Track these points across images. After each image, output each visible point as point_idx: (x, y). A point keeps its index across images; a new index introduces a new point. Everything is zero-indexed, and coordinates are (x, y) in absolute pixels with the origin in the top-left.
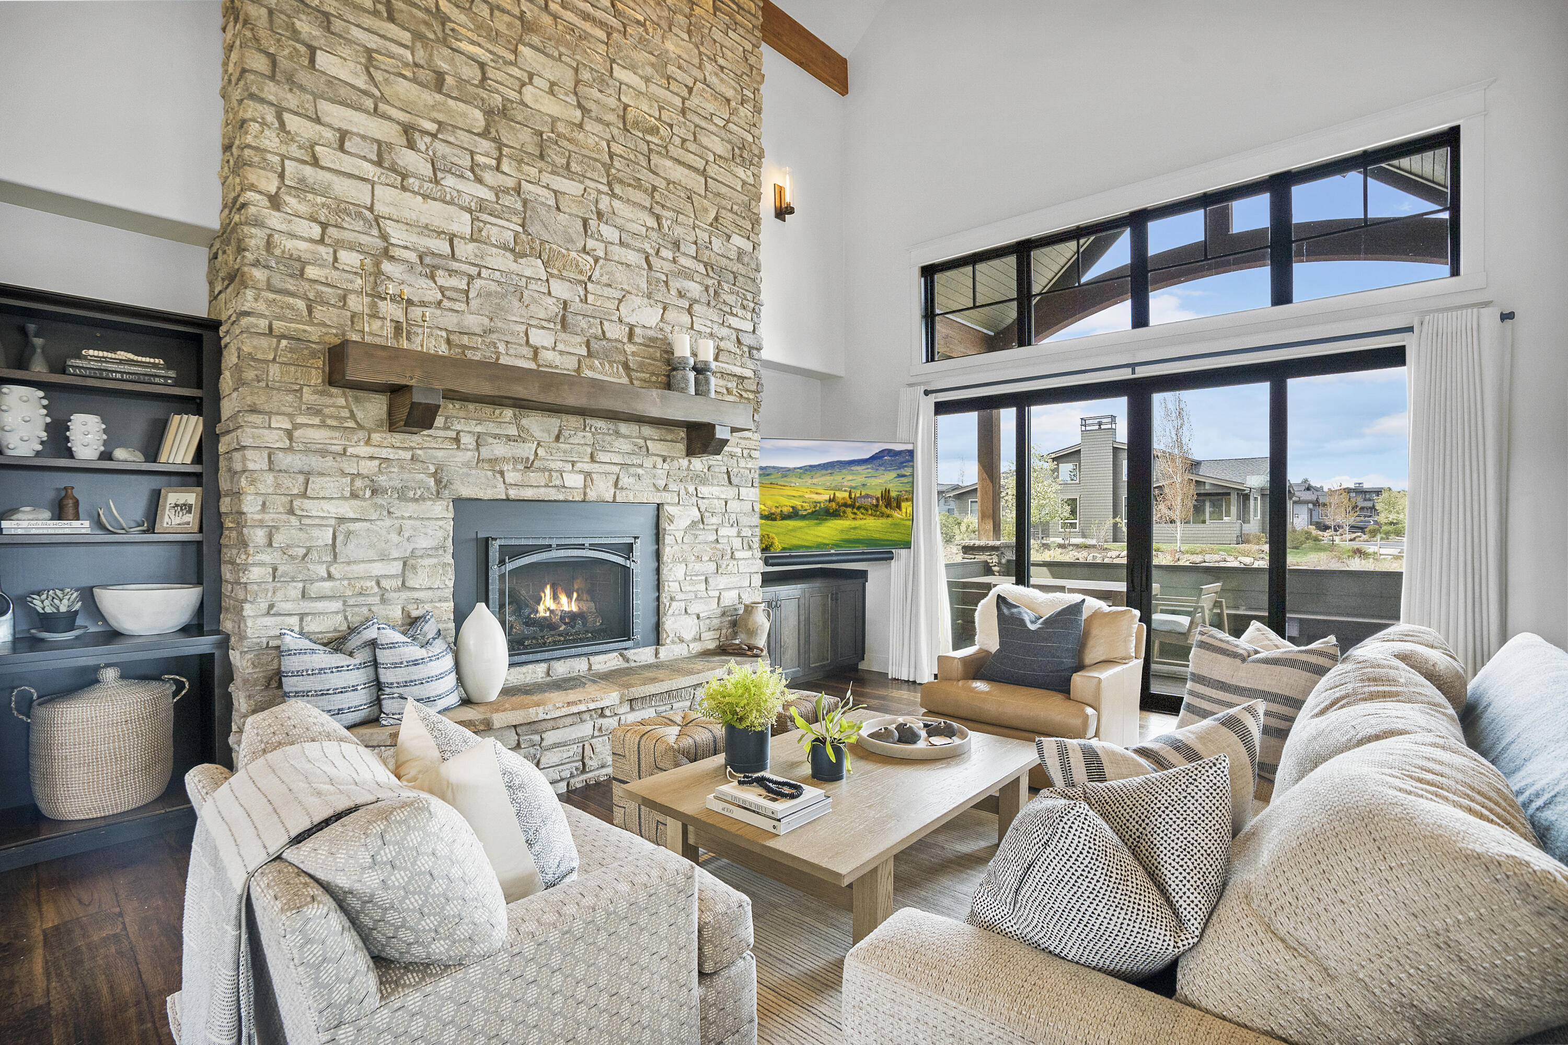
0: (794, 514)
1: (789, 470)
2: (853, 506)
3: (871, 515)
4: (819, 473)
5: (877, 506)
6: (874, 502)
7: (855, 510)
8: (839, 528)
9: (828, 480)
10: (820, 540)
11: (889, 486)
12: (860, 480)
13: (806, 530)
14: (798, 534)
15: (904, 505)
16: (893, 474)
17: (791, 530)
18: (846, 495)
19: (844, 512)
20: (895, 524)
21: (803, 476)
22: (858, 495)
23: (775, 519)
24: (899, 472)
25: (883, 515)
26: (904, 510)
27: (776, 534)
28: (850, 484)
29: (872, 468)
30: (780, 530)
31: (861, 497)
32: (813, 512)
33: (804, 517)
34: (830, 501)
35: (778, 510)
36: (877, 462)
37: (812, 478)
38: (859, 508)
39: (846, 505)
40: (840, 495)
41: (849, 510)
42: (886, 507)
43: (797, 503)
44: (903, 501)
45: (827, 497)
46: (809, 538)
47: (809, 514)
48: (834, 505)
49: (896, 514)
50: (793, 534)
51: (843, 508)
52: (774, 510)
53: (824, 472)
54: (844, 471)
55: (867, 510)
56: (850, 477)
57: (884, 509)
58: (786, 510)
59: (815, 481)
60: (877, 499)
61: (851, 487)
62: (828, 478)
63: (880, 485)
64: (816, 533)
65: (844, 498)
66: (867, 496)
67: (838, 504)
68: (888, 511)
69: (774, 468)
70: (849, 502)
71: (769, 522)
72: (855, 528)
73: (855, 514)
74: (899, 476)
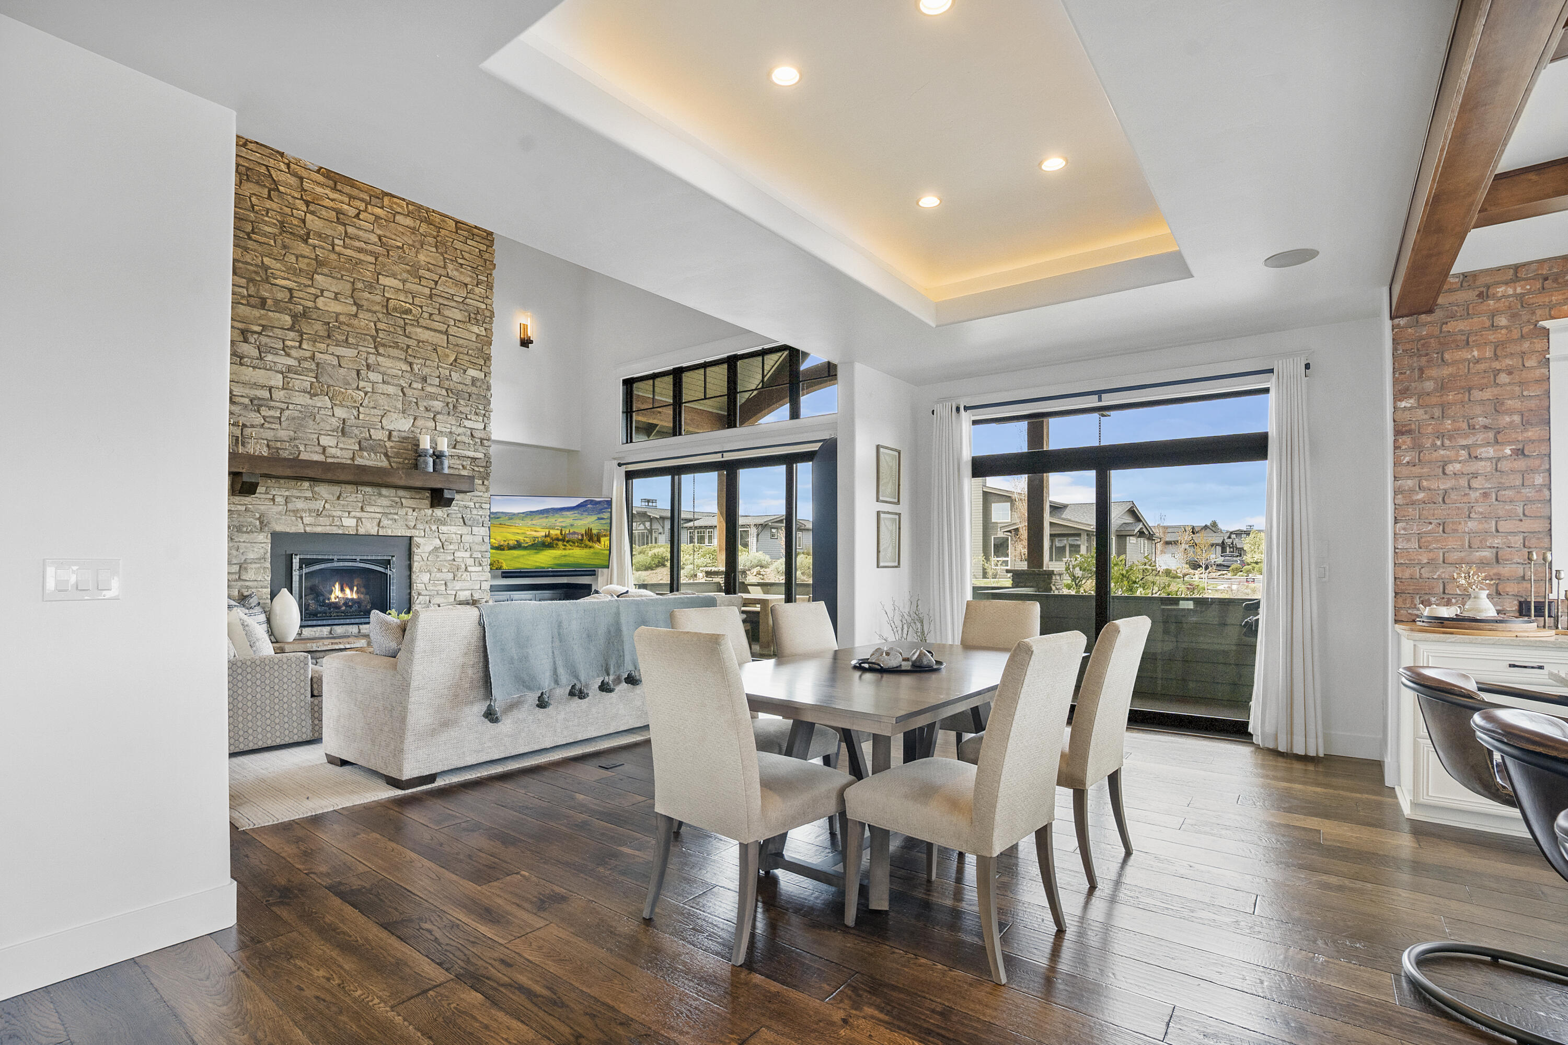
0: (518, 546)
1: (514, 514)
2: (564, 540)
3: (578, 546)
4: (537, 517)
5: (582, 540)
6: (580, 537)
7: (565, 543)
8: (553, 556)
9: (544, 521)
10: (538, 564)
11: (591, 526)
12: (568, 521)
13: (527, 557)
14: (521, 560)
15: (602, 539)
16: (594, 518)
17: (516, 557)
18: (558, 532)
19: (557, 544)
20: (595, 553)
21: (525, 519)
22: (567, 532)
23: (503, 550)
24: (599, 516)
25: (586, 546)
26: (603, 543)
27: (504, 560)
28: (561, 524)
29: (578, 513)
30: (508, 557)
31: (570, 533)
32: (533, 545)
33: (525, 548)
34: (546, 536)
35: (506, 543)
36: (582, 509)
37: (532, 520)
38: (568, 542)
39: (558, 540)
40: (554, 532)
41: (560, 543)
42: (589, 541)
43: (521, 538)
44: (602, 536)
45: (544, 534)
46: (529, 563)
47: (529, 546)
48: (548, 539)
49: (597, 546)
50: (517, 560)
51: (555, 542)
52: (502, 543)
53: (541, 516)
54: (556, 515)
55: (574, 543)
56: (561, 520)
57: (587, 542)
58: (511, 543)
59: (534, 522)
60: (582, 535)
61: (562, 527)
62: (544, 520)
63: (585, 525)
64: (535, 559)
65: (556, 535)
66: (574, 533)
67: (552, 538)
68: (590, 544)
69: (502, 513)
70: (561, 537)
71: (499, 552)
72: (565, 556)
73: (565, 545)
74: (599, 519)
